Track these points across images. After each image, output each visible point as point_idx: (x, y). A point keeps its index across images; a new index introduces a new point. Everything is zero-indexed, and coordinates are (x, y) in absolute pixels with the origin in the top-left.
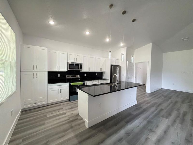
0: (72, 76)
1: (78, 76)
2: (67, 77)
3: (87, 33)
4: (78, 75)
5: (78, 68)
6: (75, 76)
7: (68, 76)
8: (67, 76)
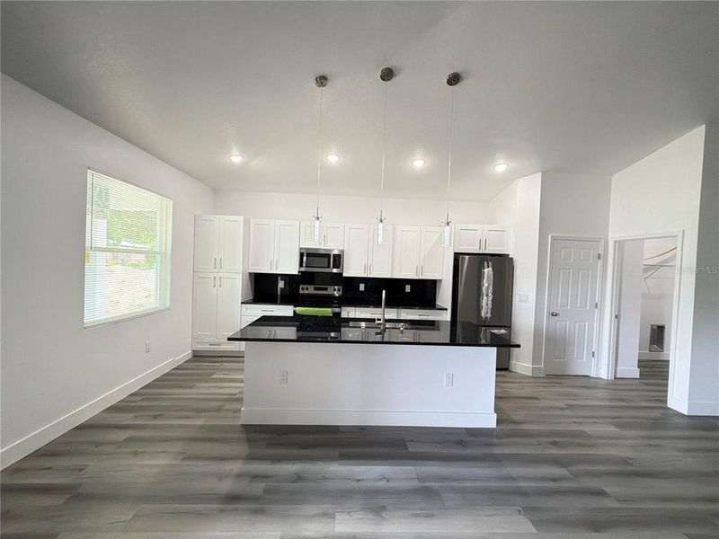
0: (315, 289)
1: (335, 290)
2: (301, 291)
3: (333, 159)
4: (336, 287)
5: (329, 267)
6: (326, 289)
7: (305, 286)
8: (301, 286)
